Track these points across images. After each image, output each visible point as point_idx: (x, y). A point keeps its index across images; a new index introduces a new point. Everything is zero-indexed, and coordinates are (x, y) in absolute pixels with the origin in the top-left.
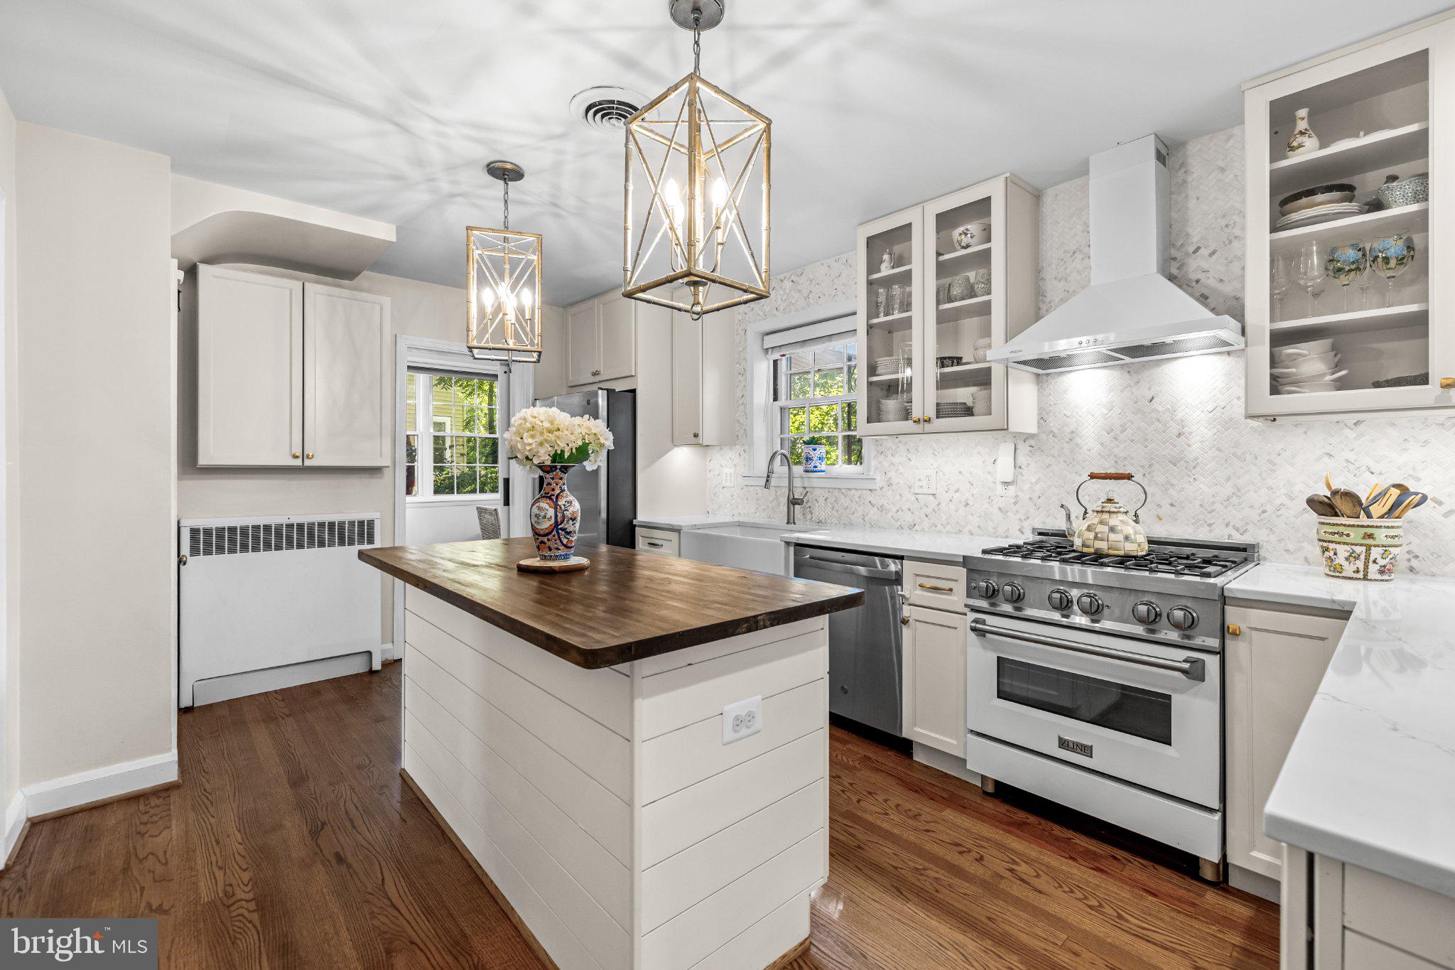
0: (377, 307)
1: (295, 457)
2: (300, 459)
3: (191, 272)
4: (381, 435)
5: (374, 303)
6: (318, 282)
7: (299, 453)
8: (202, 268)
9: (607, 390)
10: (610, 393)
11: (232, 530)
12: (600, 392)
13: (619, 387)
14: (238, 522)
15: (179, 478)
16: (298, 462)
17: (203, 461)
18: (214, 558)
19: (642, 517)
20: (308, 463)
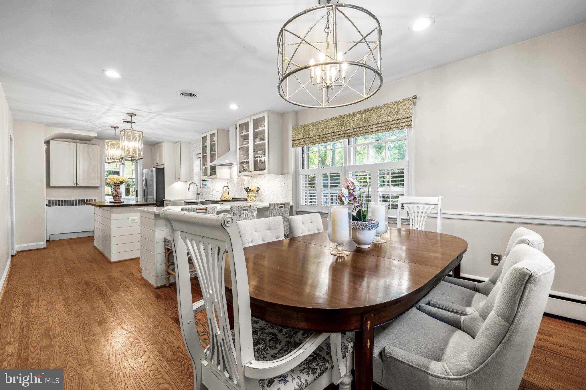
0: (96, 148)
1: (75, 184)
2: (76, 185)
3: (48, 143)
4: (97, 179)
5: (95, 147)
6: (81, 143)
7: (75, 183)
8: (51, 141)
9: (156, 168)
10: (157, 169)
11: (59, 201)
12: (154, 168)
13: (159, 167)
14: (60, 199)
15: (46, 189)
16: (75, 185)
17: (51, 185)
18: (54, 207)
19: (166, 198)
20: (78, 185)
